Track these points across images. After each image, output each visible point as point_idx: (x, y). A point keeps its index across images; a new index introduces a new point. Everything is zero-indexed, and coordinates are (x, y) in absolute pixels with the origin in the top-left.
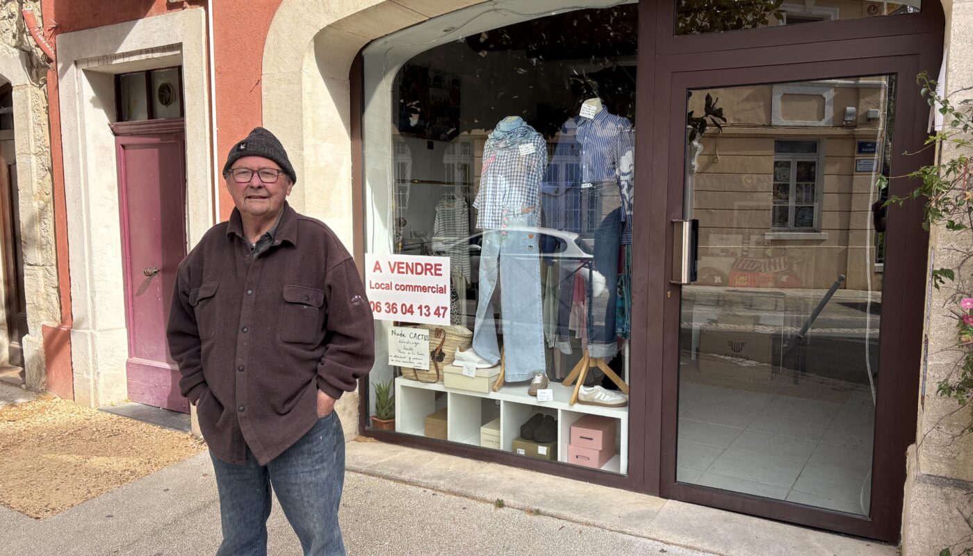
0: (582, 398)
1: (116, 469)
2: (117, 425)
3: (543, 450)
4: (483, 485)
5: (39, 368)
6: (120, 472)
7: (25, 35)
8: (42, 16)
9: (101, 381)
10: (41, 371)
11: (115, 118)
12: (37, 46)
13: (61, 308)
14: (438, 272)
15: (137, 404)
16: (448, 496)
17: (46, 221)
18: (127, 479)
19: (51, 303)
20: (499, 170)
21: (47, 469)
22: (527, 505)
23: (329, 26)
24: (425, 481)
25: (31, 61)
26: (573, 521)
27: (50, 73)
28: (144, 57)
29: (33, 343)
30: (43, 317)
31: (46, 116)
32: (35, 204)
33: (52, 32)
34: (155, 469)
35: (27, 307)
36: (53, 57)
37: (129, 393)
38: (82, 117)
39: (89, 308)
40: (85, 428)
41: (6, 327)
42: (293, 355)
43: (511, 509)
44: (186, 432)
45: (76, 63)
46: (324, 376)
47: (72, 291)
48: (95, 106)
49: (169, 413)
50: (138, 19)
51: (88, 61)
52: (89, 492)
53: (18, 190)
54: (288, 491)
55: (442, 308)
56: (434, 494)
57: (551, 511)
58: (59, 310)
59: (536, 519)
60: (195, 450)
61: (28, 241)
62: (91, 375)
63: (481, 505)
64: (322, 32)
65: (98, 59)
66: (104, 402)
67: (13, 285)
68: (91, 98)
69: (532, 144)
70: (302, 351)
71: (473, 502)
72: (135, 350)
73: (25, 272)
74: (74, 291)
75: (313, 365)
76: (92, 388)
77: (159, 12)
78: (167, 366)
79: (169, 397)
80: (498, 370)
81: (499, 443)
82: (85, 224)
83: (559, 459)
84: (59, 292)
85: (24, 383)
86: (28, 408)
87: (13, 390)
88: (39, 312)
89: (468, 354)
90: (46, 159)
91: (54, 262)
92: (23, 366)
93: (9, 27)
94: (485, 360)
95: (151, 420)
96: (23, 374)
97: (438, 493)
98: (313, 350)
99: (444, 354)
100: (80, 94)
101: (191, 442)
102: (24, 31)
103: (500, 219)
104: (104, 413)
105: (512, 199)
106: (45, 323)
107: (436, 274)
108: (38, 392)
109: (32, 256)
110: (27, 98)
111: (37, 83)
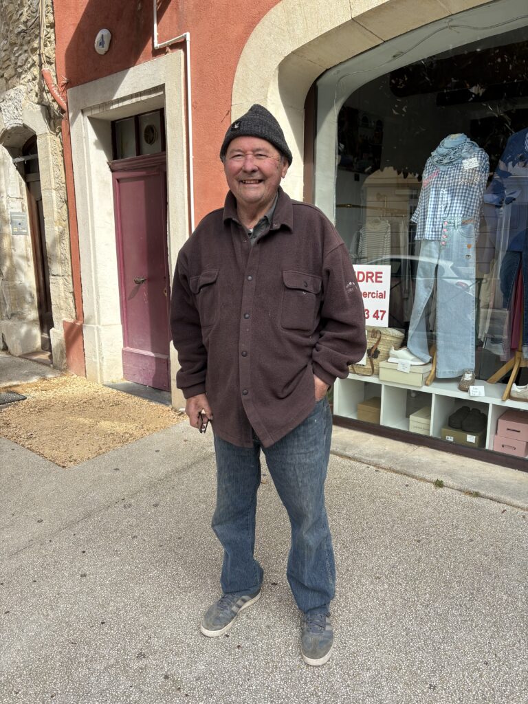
0: (513, 395)
1: (118, 431)
2: (117, 397)
3: (471, 439)
4: (420, 466)
5: (62, 352)
6: (121, 434)
7: (44, 94)
8: (56, 76)
9: (105, 363)
10: (62, 355)
11: (112, 157)
12: (54, 101)
13: (76, 308)
14: (379, 279)
15: (130, 382)
16: (389, 473)
17: (64, 241)
18: (127, 440)
19: (69, 304)
20: (442, 184)
21: (69, 428)
22: (466, 487)
23: (293, 53)
24: (368, 458)
25: (49, 114)
26: (514, 506)
27: (63, 122)
28: (134, 100)
29: (57, 334)
30: (63, 315)
31: (62, 158)
32: (56, 229)
33: (64, 87)
34: (148, 433)
35: (53, 307)
36: (65, 108)
37: (124, 374)
38: (88, 156)
39: (95, 308)
40: (95, 398)
41: (39, 323)
42: (291, 341)
43: (450, 489)
44: (167, 405)
45: (83, 112)
46: (320, 362)
47: (83, 294)
48: (98, 148)
49: (154, 391)
50: (129, 68)
51: (91, 109)
52: (101, 449)
53: (44, 218)
54: (284, 470)
55: (381, 311)
56: (376, 471)
57: (490, 495)
58: (74, 310)
59: (476, 500)
60: (175, 420)
61: (52, 258)
62: (98, 358)
63: (422, 484)
64: (287, 59)
65: (99, 107)
66: (107, 380)
67: (42, 291)
68: (94, 141)
69: (476, 158)
70: (300, 338)
71: (413, 480)
72: (128, 341)
73: (51, 281)
74: (85, 295)
75: (308, 351)
76: (98, 369)
77: (147, 59)
78: (152, 354)
79: (153, 378)
80: (430, 367)
81: (429, 430)
82: (91, 243)
83: (487, 447)
84: (74, 296)
85: (52, 363)
86: (55, 381)
87: (44, 368)
88: (61, 311)
89: (403, 352)
90: (63, 193)
91: (70, 273)
92: (51, 351)
93: (33, 87)
94: (418, 358)
95: (142, 395)
96: (51, 357)
97: (380, 470)
98: (308, 337)
99: (379, 352)
100: (86, 138)
101: (172, 413)
102: (44, 89)
103: (440, 230)
104: (107, 388)
105: (453, 212)
106: (65, 319)
107: (377, 281)
108: (61, 370)
109: (55, 268)
110: (48, 144)
111: (55, 131)
